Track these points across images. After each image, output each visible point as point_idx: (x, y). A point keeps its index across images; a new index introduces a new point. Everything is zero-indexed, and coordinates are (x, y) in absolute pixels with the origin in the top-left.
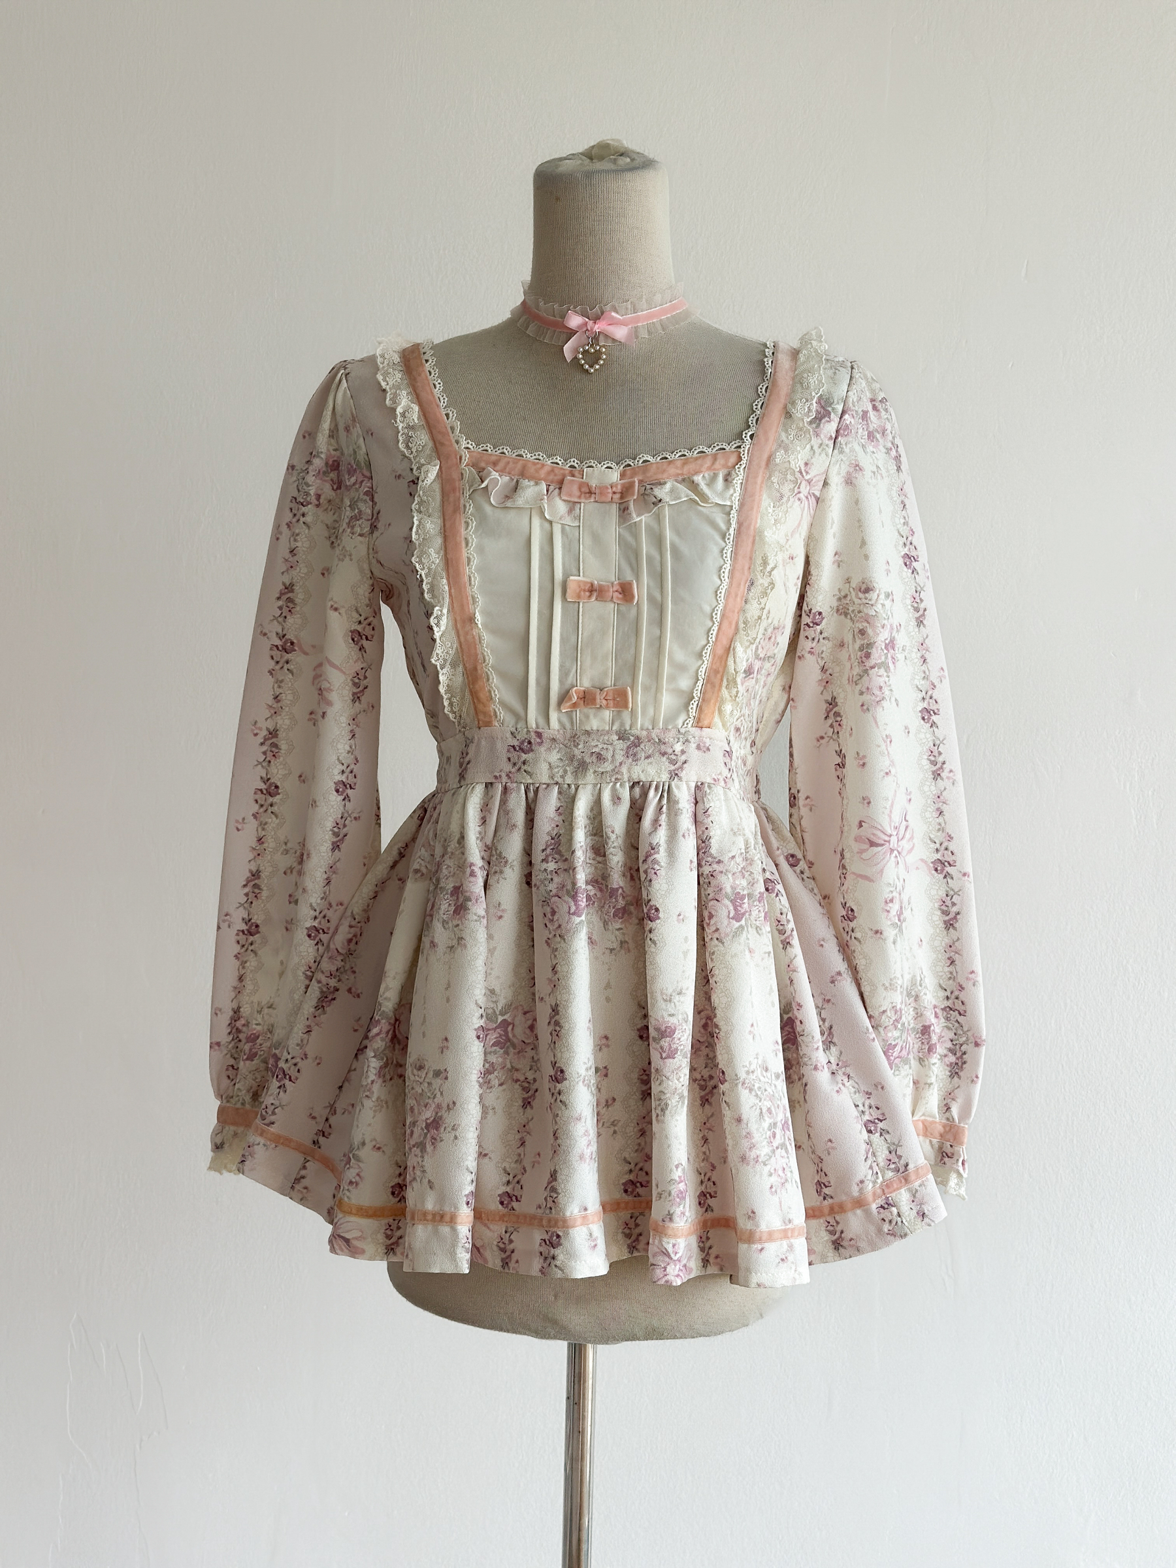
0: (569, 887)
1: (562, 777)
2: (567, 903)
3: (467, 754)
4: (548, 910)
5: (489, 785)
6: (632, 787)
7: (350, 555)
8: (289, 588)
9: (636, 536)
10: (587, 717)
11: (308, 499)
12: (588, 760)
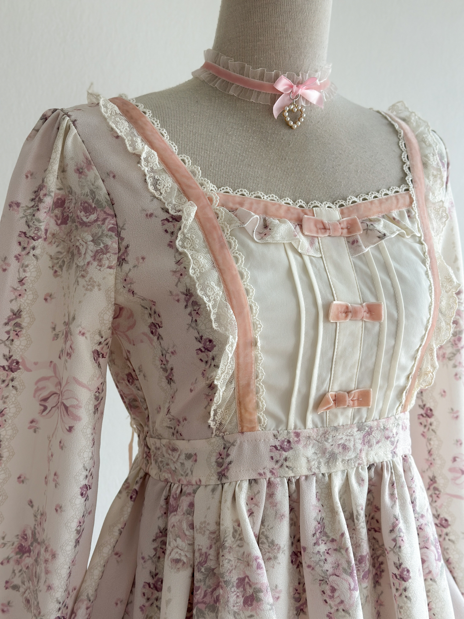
0: (345, 565)
1: (318, 468)
2: (347, 581)
3: (228, 455)
4: (327, 588)
5: (253, 482)
6: (369, 468)
7: (99, 285)
8: (17, 314)
9: (367, 264)
10: (336, 416)
11: (39, 234)
12: (336, 451)
